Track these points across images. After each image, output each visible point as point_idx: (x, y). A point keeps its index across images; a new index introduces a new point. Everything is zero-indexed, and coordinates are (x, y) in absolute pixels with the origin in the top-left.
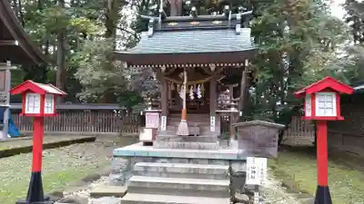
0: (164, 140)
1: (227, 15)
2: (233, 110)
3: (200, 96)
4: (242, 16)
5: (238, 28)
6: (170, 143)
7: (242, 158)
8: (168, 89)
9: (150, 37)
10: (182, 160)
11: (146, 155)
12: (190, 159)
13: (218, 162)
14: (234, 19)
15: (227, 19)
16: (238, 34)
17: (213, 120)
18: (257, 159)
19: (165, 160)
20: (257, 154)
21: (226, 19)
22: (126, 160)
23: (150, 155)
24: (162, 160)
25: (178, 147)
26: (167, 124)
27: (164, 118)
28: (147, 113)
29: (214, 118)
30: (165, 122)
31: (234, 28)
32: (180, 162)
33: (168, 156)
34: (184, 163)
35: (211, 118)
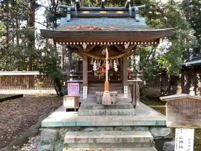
0: (88, 108)
1: (128, 7)
2: (138, 80)
3: (116, 69)
5: (137, 17)
6: (94, 111)
9: (68, 21)
10: (107, 128)
11: (74, 125)
12: (114, 127)
16: (138, 21)
17: (126, 88)
19: (92, 129)
21: (127, 10)
22: (54, 131)
23: (78, 125)
24: (89, 129)
25: (101, 114)
27: (85, 88)
28: (68, 84)
29: (127, 87)
30: (86, 92)
31: (133, 17)
32: (106, 130)
33: (94, 125)
34: (109, 130)
35: (125, 87)
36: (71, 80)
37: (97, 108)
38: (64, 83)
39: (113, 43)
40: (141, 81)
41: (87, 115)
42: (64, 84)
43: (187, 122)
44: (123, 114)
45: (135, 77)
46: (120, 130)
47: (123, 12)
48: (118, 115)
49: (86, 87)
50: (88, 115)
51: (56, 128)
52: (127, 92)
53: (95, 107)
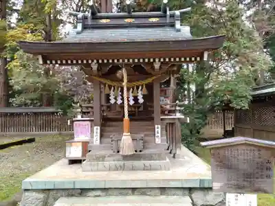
1: (165, 12)
2: (178, 115)
3: (141, 101)
4: (181, 13)
5: (178, 26)
6: (107, 164)
7: (206, 186)
8: (101, 92)
9: (78, 33)
11: (72, 186)
12: (134, 189)
13: (173, 192)
14: (172, 16)
15: (165, 16)
16: (179, 31)
17: (158, 129)
18: (241, 197)
19: (98, 193)
20: (240, 189)
21: (163, 16)
22: (41, 196)
23: (78, 186)
25: (116, 169)
26: (101, 136)
27: (97, 129)
28: (75, 122)
29: (159, 126)
30: (99, 134)
31: (173, 25)
32: (121, 194)
33: (103, 187)
34: (126, 194)
35: (156, 126)
36: (79, 117)
37: (112, 158)
38: (69, 121)
39: (139, 60)
40: (183, 117)
41: (95, 171)
42: (69, 123)
43: (245, 183)
44: (150, 169)
45: (174, 111)
46: (144, 194)
47: (157, 19)
48: (144, 170)
49: (99, 128)
50: (98, 170)
51: (44, 191)
52: (159, 135)
53: (109, 158)
